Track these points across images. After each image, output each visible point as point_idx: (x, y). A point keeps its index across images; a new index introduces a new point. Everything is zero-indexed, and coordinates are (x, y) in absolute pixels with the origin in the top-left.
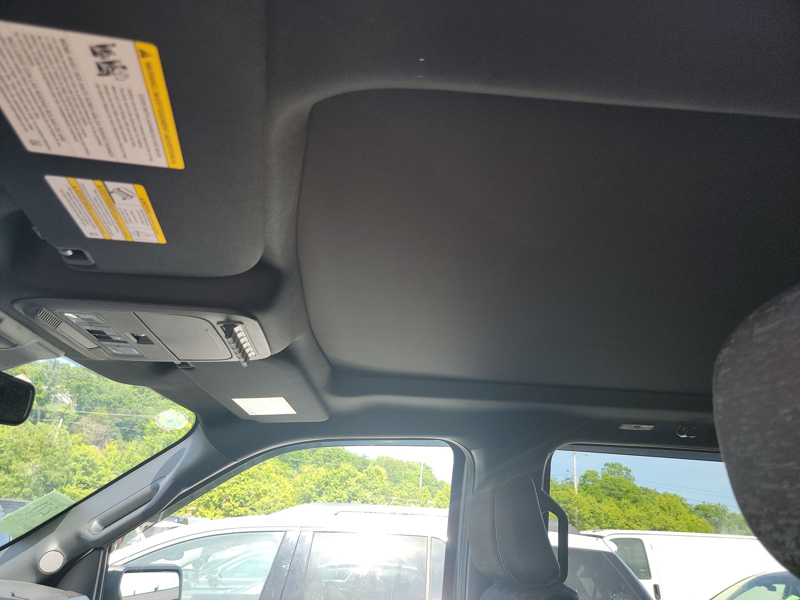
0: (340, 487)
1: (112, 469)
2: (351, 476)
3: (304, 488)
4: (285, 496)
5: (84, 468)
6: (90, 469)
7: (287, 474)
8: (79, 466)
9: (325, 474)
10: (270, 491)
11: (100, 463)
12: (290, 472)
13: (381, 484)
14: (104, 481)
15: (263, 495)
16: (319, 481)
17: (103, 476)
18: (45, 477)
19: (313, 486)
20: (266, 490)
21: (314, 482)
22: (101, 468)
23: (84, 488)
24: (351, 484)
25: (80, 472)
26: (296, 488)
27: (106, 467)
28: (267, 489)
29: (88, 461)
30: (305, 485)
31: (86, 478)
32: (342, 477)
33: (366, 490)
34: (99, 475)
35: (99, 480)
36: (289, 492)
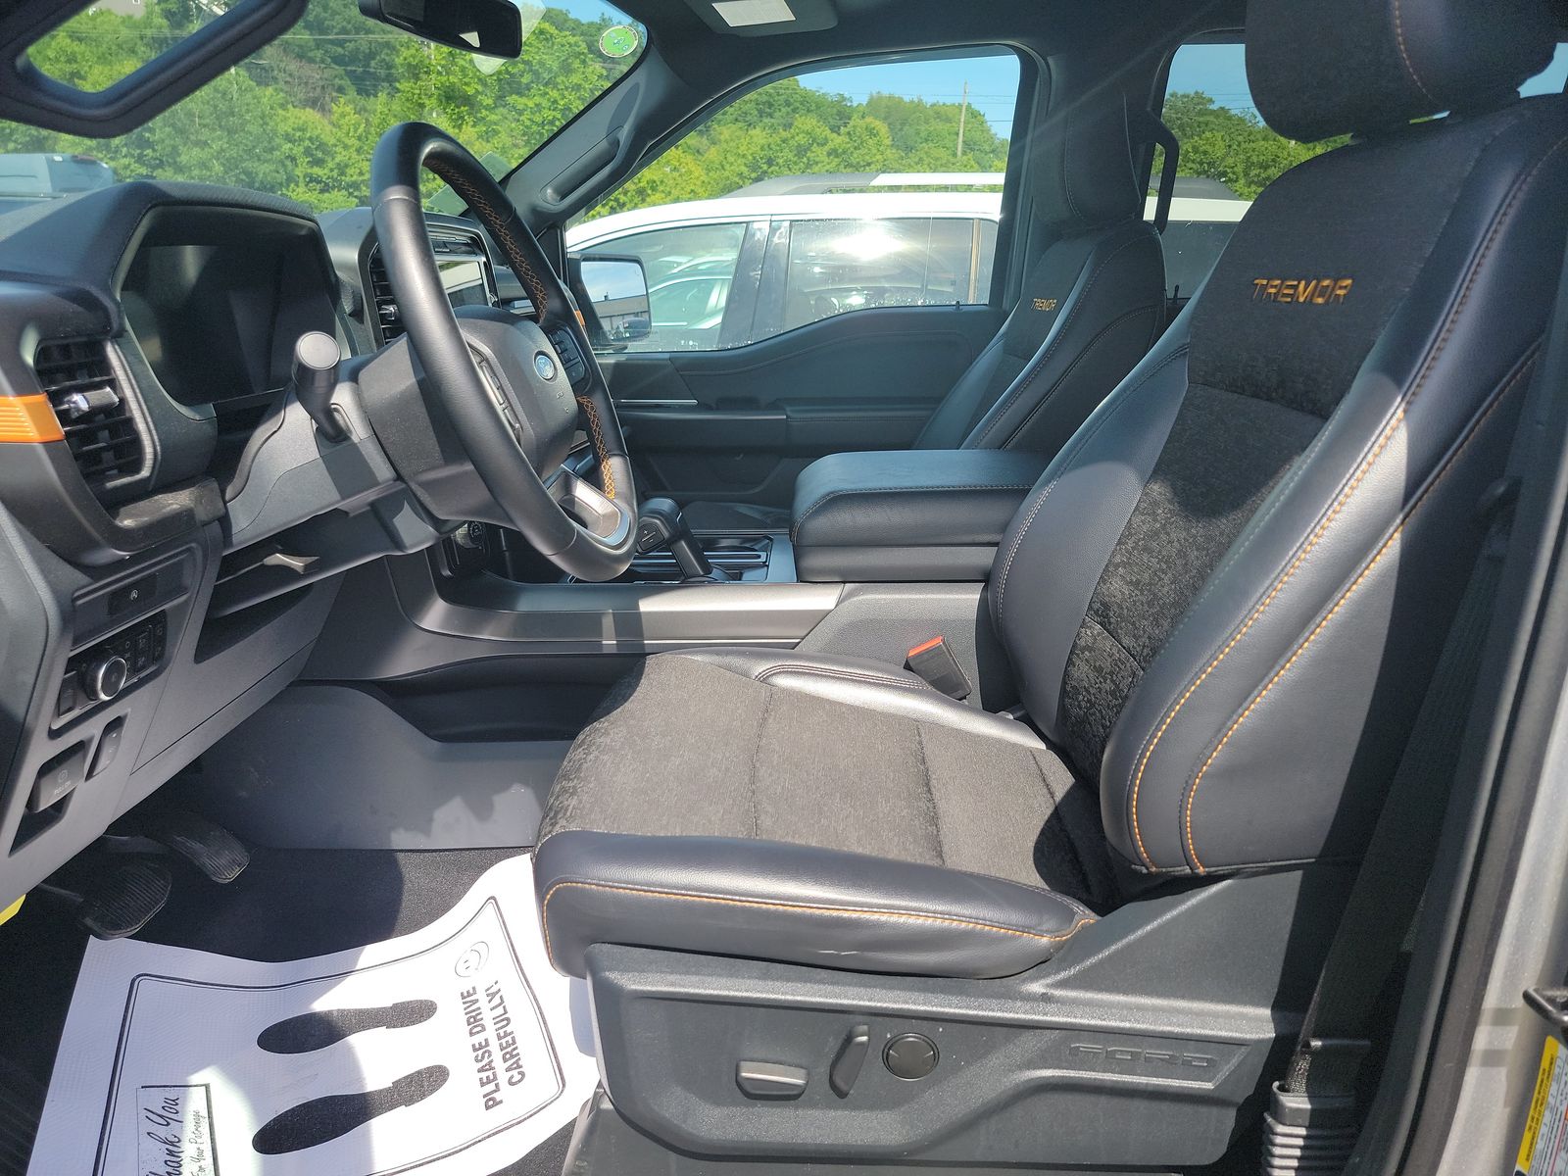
0: (797, 167)
1: (358, 151)
2: (818, 144)
3: (727, 174)
4: (692, 191)
5: (307, 152)
6: (320, 155)
7: (689, 147)
8: (298, 150)
9: (763, 141)
10: (662, 182)
11: (333, 141)
12: (693, 142)
13: (879, 157)
14: (352, 176)
15: (649, 192)
16: (754, 158)
17: (346, 166)
18: (248, 174)
19: (744, 169)
20: (655, 182)
21: (744, 160)
22: (337, 149)
23: (322, 191)
24: (817, 159)
25: (303, 160)
26: (710, 174)
27: (346, 147)
28: (655, 178)
29: (310, 139)
30: (727, 167)
31: (316, 171)
32: (799, 145)
33: (849, 170)
34: (339, 164)
35: (343, 174)
36: (699, 183)
